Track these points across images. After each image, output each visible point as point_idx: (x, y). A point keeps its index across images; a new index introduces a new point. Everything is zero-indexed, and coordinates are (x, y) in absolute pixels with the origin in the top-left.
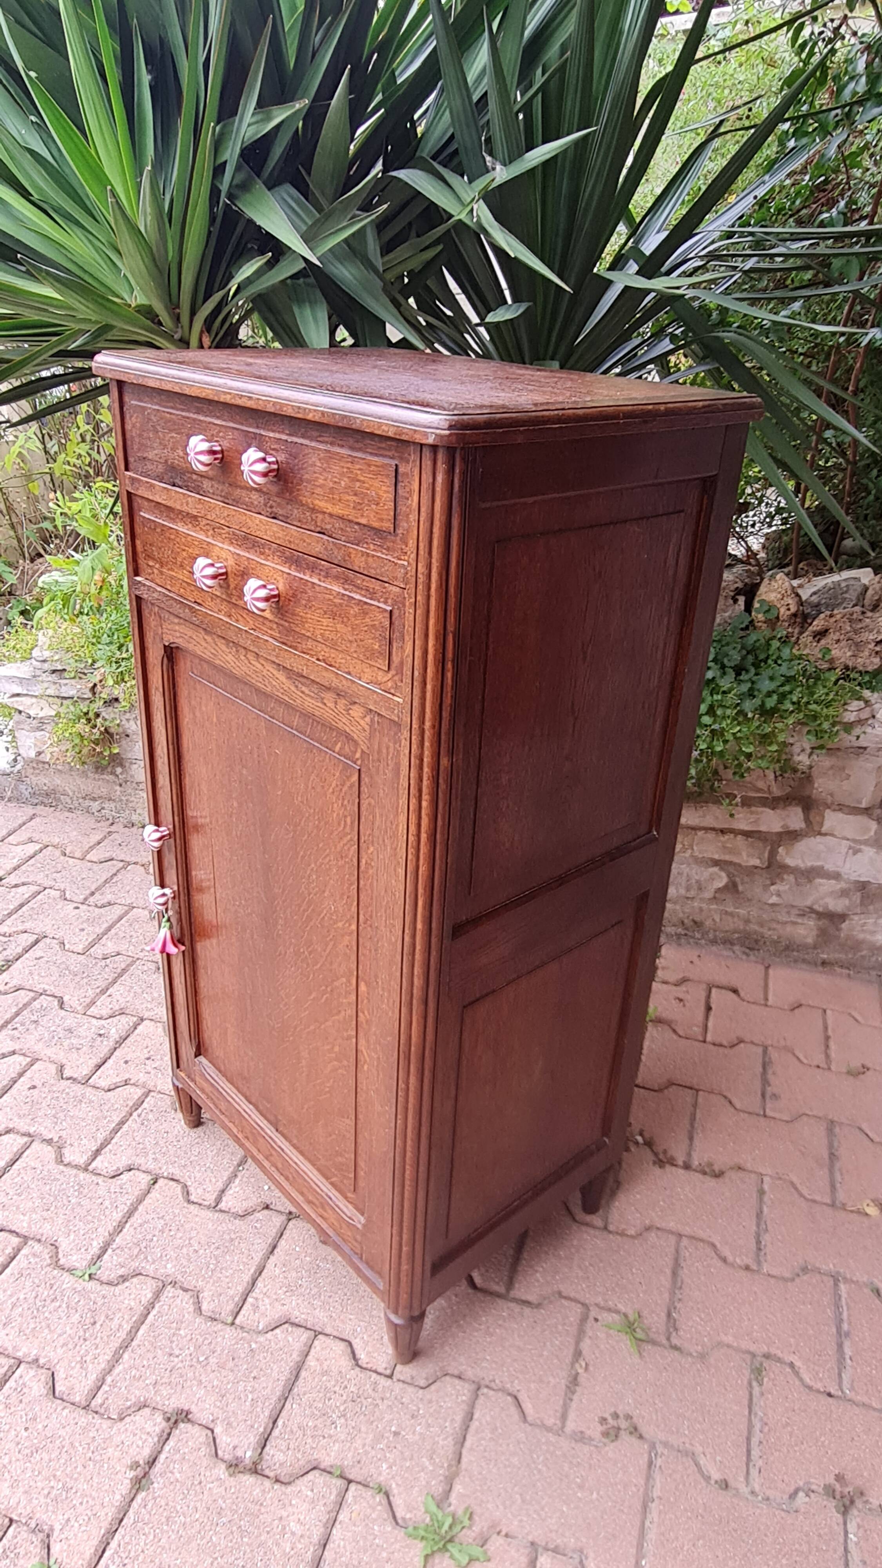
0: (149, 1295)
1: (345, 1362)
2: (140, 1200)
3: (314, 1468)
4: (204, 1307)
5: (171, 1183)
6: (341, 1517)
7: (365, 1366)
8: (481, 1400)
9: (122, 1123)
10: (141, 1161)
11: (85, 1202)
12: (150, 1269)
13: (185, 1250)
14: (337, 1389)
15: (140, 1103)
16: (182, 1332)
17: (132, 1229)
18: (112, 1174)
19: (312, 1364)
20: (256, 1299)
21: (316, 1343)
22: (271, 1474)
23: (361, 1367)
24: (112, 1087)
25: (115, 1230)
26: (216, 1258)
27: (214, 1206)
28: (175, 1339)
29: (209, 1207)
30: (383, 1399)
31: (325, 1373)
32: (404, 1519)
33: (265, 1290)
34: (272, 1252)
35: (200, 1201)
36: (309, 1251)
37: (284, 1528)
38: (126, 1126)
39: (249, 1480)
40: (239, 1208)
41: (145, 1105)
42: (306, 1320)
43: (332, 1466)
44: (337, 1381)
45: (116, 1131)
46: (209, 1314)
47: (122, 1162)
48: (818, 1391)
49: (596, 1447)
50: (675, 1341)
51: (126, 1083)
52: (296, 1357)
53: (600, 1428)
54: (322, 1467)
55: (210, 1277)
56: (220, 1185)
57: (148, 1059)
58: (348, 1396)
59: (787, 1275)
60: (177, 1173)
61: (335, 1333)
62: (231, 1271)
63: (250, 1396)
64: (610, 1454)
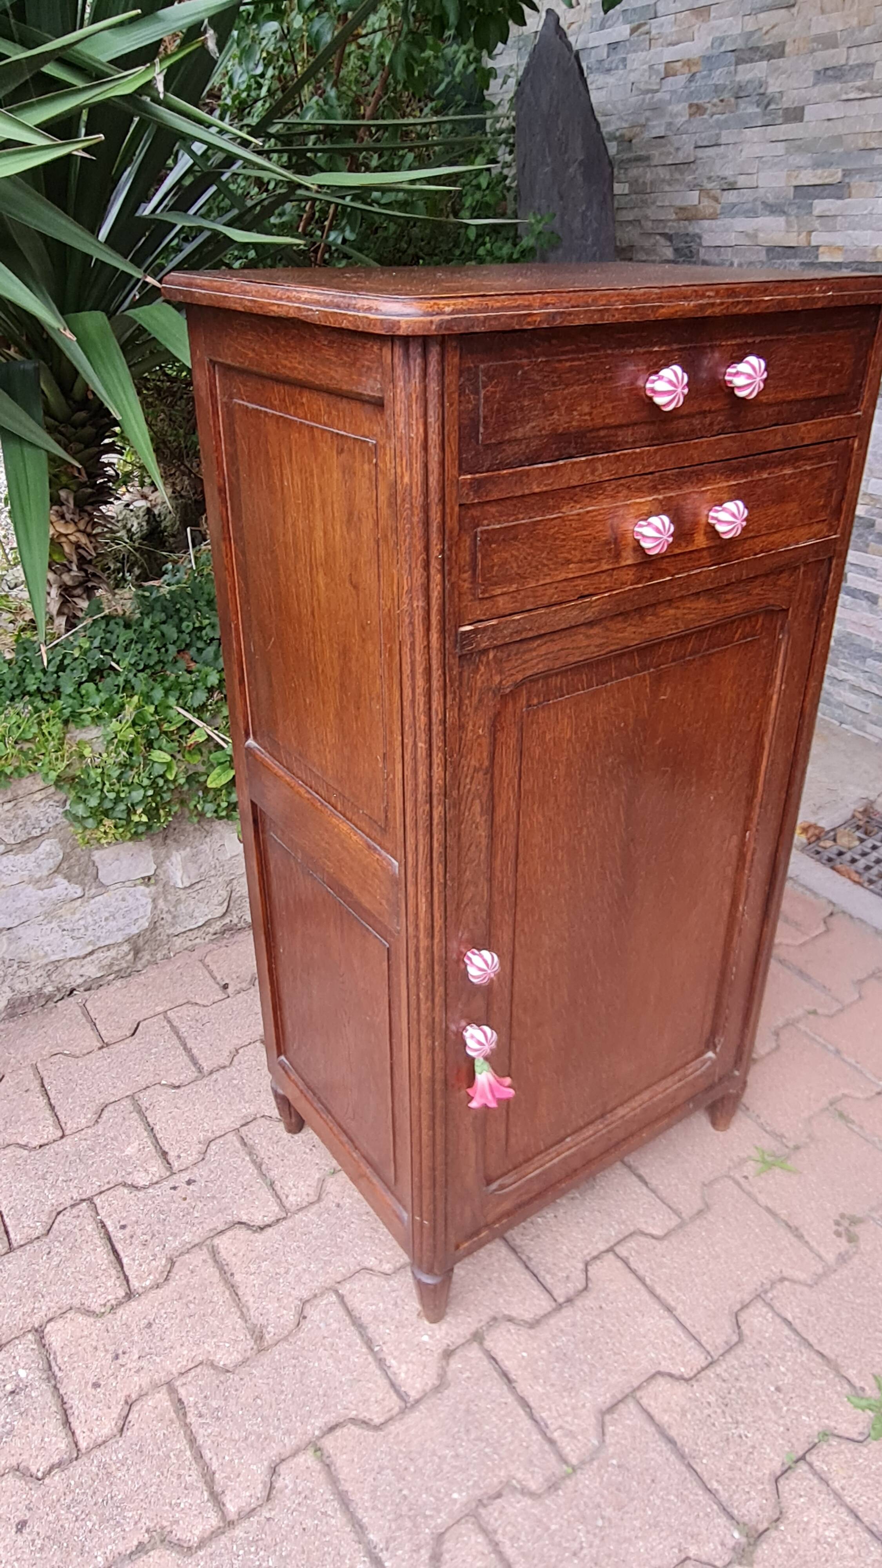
0: (481, 1539)
1: (681, 1388)
2: (334, 1481)
3: (776, 1481)
4: (533, 1486)
5: (338, 1432)
6: (836, 1485)
7: (692, 1374)
8: (777, 1304)
9: (192, 1441)
10: (273, 1452)
11: (287, 1547)
12: (442, 1519)
13: (446, 1468)
14: (706, 1412)
15: (180, 1405)
16: (553, 1527)
17: (371, 1513)
18: (265, 1494)
19: (666, 1418)
20: (561, 1427)
21: (644, 1402)
22: (765, 1525)
23: (691, 1379)
24: (121, 1422)
25: (356, 1533)
26: (478, 1439)
27: (408, 1405)
28: (557, 1539)
29: (402, 1411)
30: (737, 1379)
31: (684, 1413)
32: (861, 1434)
33: (555, 1414)
34: (509, 1381)
35: (387, 1416)
36: (535, 1345)
37: (828, 1544)
38: (200, 1441)
39: (764, 1550)
40: (431, 1380)
41: (189, 1401)
42: (613, 1396)
43: (783, 1464)
44: (697, 1407)
45: (199, 1456)
46: (545, 1487)
47: (260, 1471)
48: (872, 1097)
49: (855, 1253)
50: (791, 1144)
51: (130, 1405)
52: (651, 1429)
53: (844, 1240)
54: (779, 1473)
55: (502, 1459)
56: (383, 1382)
57: (117, 1357)
58: (719, 1407)
59: (774, 1045)
60: (331, 1418)
61: (643, 1378)
62: (508, 1434)
63: (672, 1497)
64: (868, 1248)
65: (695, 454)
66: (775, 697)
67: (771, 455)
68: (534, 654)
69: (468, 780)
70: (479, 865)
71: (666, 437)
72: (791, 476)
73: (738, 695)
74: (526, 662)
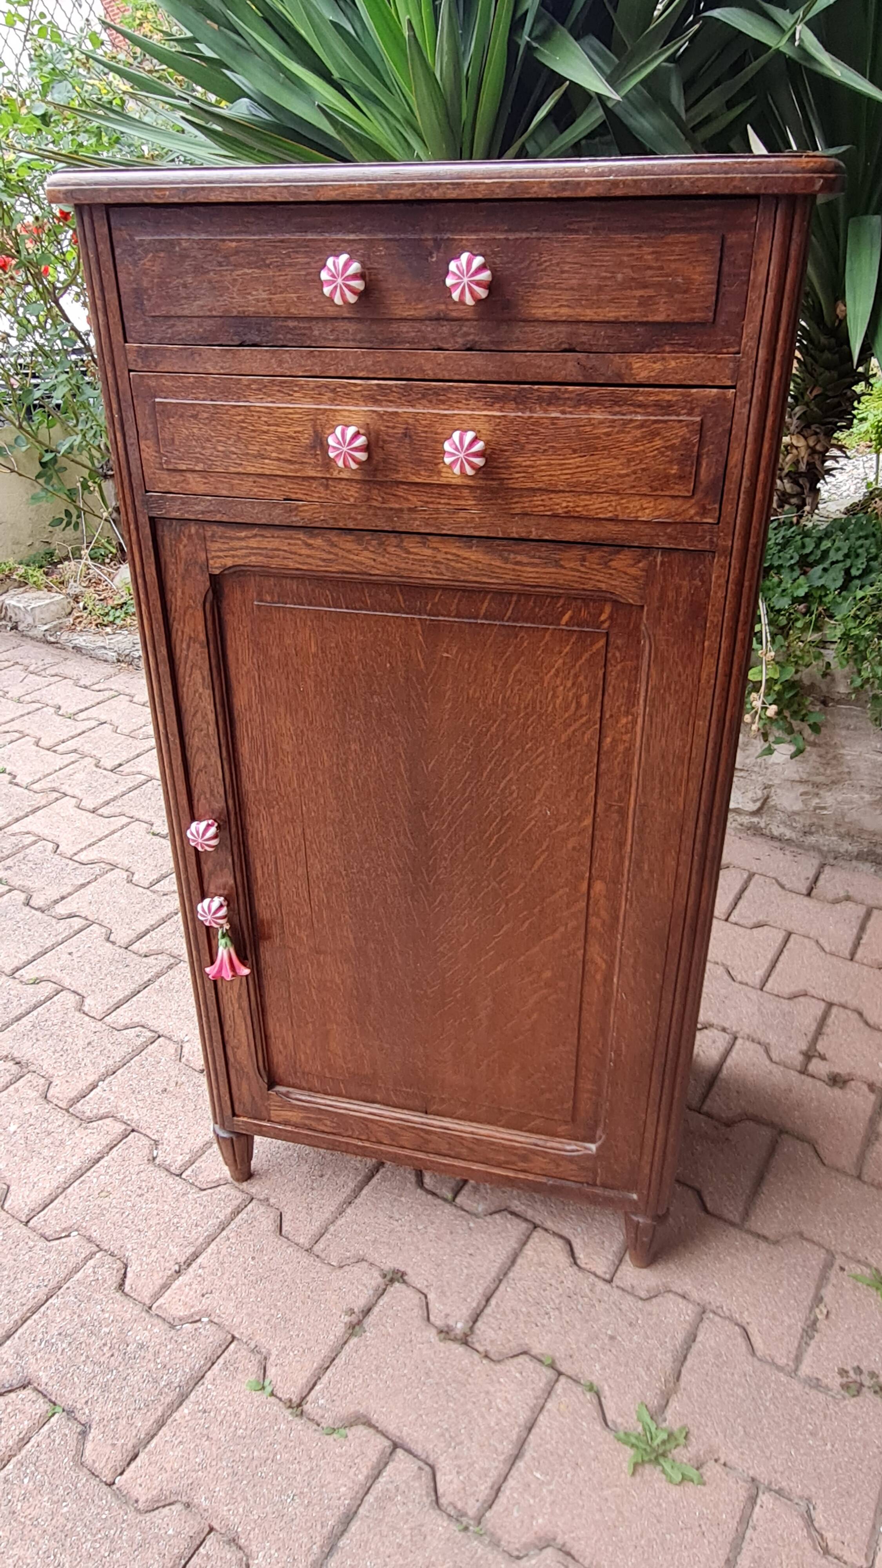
65: (428, 366)
66: (640, 720)
67: (563, 388)
68: (243, 544)
69: (184, 646)
70: (207, 735)
71: (383, 341)
72: (601, 422)
73: (578, 697)
74: (232, 549)
